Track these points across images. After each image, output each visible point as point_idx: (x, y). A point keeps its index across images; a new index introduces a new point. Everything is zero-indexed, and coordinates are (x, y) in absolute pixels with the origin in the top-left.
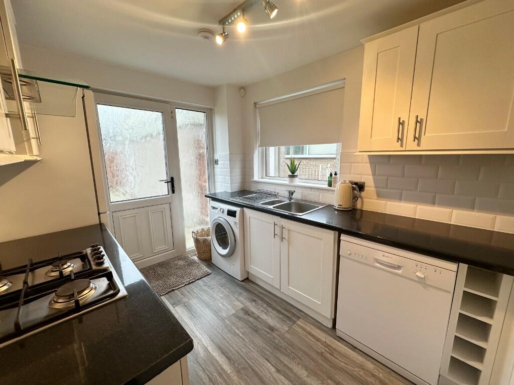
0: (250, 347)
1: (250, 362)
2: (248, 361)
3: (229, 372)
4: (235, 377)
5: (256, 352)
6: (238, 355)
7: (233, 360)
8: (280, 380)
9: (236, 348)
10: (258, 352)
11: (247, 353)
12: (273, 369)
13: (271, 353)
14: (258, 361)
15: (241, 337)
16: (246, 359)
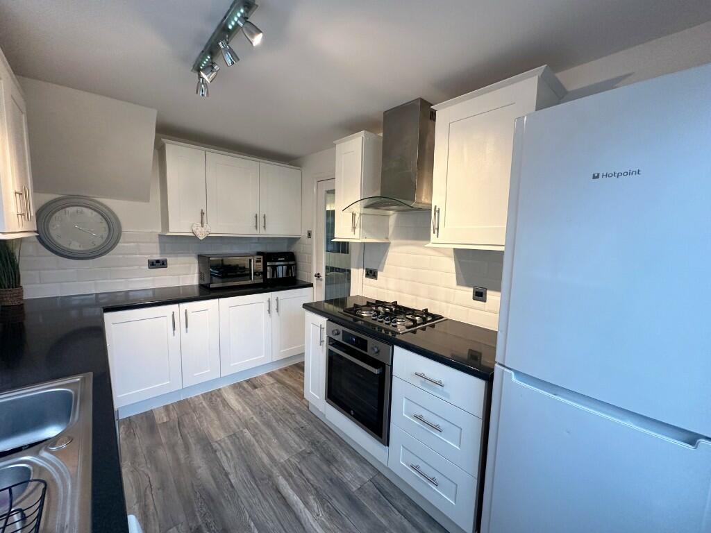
0: (246, 504)
1: (254, 485)
2: (256, 487)
3: (281, 477)
4: (275, 472)
5: (241, 496)
6: (265, 495)
7: (273, 489)
8: (230, 466)
9: (265, 503)
10: (239, 496)
11: (254, 496)
12: (231, 477)
13: (223, 494)
14: (244, 487)
15: (253, 520)
16: (257, 489)
